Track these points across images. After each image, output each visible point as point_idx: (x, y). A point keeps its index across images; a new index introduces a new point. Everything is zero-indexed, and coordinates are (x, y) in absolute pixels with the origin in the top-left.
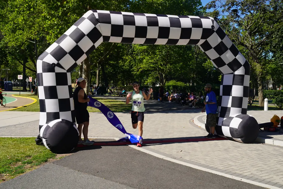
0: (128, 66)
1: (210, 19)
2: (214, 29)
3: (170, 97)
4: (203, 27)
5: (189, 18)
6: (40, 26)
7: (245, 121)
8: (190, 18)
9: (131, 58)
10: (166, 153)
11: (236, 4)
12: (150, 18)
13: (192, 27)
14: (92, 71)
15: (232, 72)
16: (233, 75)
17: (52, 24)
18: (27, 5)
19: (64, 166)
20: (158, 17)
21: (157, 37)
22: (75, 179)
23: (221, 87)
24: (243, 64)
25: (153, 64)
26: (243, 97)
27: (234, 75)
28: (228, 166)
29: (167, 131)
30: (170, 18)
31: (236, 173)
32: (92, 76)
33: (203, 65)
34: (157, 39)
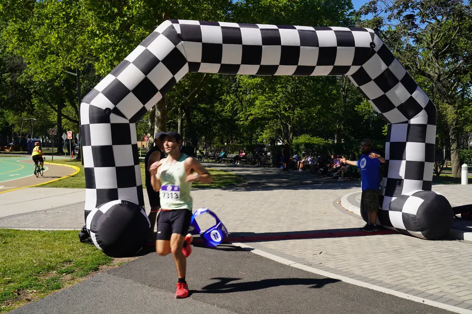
0: (229, 112)
1: (367, 31)
2: (374, 49)
3: (300, 162)
4: (356, 45)
5: (331, 29)
6: (84, 47)
7: (429, 202)
8: (334, 31)
9: (234, 98)
10: (294, 257)
11: (411, 5)
12: (266, 31)
13: (338, 46)
14: (170, 121)
15: (406, 119)
16: (407, 124)
17: (104, 44)
18: (64, 13)
19: (125, 278)
20: (279, 29)
21: (278, 64)
22: (144, 299)
23: (388, 145)
24: (423, 107)
26: (426, 161)
27: (409, 125)
28: (400, 278)
29: (296, 219)
30: (300, 32)
31: (414, 290)
33: (356, 109)
34: (278, 66)
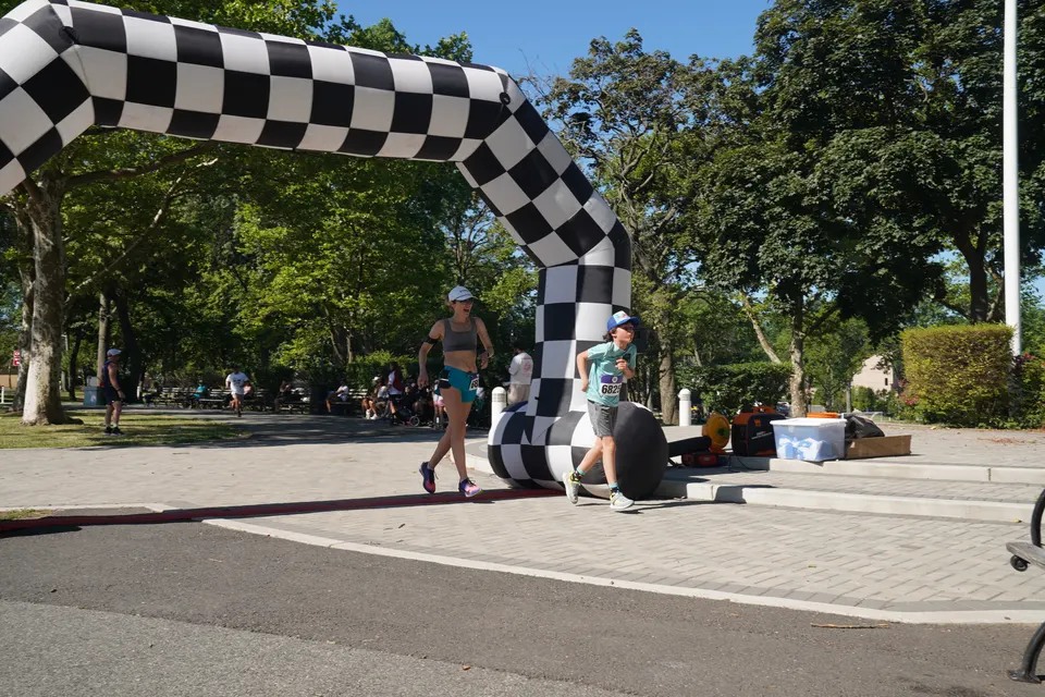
0: (219, 308)
1: (493, 71)
2: (508, 106)
4: (472, 96)
5: (421, 60)
8: (427, 63)
9: (230, 277)
10: (342, 534)
11: (583, 95)
12: (278, 48)
13: (435, 92)
14: (78, 324)
15: (574, 256)
16: (575, 268)
20: (309, 47)
21: (306, 120)
23: (540, 311)
24: (607, 231)
25: (313, 291)
27: (582, 270)
29: (351, 481)
30: (355, 57)
31: (593, 569)
32: (78, 345)
33: (482, 299)
34: (306, 125)
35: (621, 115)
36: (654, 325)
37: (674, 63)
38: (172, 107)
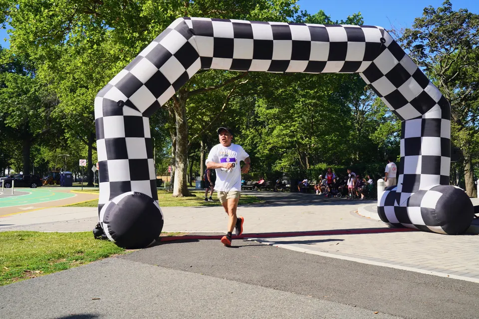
0: (249, 145)
1: (376, 28)
2: (385, 44)
4: (367, 41)
5: (341, 26)
7: (447, 196)
8: (345, 28)
11: (420, 36)
12: (277, 28)
13: (348, 41)
14: (192, 154)
15: (420, 114)
16: (421, 119)
19: (134, 261)
20: (290, 26)
21: (290, 59)
23: (402, 142)
24: (437, 101)
26: (442, 155)
27: (424, 121)
30: (311, 28)
31: (437, 268)
33: (370, 138)
34: (289, 61)
35: (440, 44)
36: (461, 147)
37: (471, 14)
38: (232, 58)
